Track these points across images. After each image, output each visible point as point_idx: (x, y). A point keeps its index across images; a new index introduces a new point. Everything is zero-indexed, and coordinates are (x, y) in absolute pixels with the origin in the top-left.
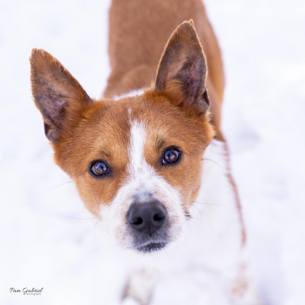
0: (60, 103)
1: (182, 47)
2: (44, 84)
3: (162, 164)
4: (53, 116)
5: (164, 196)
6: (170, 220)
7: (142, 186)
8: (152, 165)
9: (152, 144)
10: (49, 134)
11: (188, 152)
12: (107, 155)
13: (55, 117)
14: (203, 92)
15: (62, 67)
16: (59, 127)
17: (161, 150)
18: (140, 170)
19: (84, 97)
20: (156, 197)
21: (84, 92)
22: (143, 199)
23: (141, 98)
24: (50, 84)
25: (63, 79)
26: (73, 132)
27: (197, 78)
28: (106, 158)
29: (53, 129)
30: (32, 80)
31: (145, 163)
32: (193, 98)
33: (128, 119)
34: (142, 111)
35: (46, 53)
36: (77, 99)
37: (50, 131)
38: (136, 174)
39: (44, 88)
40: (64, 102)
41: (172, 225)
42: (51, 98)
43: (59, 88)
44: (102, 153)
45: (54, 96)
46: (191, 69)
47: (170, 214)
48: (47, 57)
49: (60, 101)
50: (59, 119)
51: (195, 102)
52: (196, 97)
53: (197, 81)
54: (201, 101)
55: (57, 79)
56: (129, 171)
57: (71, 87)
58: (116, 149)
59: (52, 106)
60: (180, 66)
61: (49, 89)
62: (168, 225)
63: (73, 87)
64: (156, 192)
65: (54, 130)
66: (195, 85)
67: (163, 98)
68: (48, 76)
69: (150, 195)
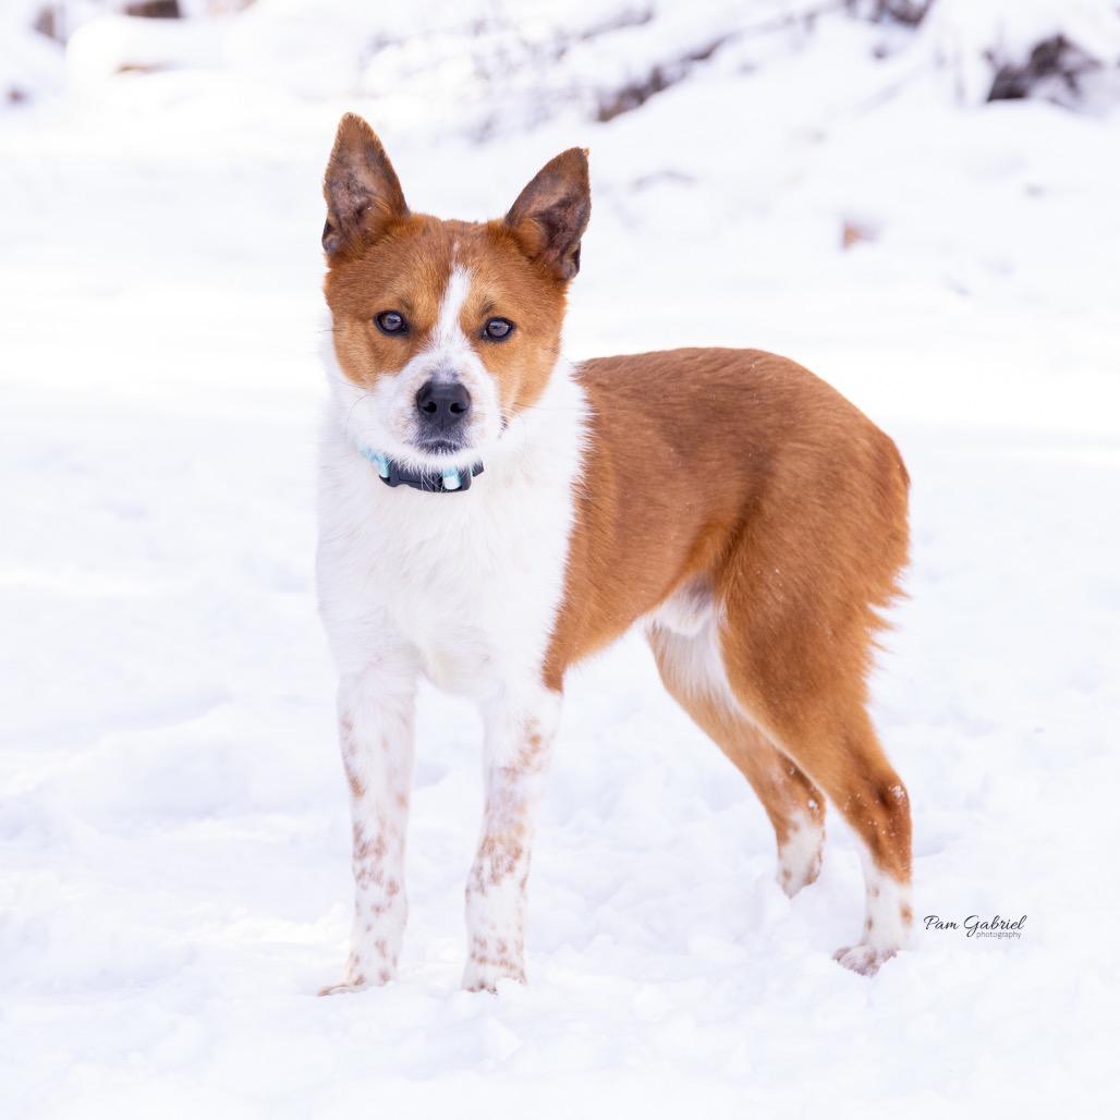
0: (358, 200)
1: (564, 178)
2: (347, 166)
3: (482, 337)
4: (342, 216)
5: (473, 382)
6: (473, 416)
7: (447, 360)
8: (467, 335)
9: (475, 306)
10: (328, 240)
11: (525, 328)
12: (407, 307)
13: (345, 219)
14: (574, 250)
15: (382, 152)
16: (346, 235)
17: (486, 317)
18: (450, 338)
19: (398, 203)
20: (462, 380)
21: (401, 197)
22: (444, 378)
23: (481, 230)
24: (354, 168)
25: (378, 168)
26: (365, 251)
27: (573, 226)
28: (404, 311)
29: (336, 234)
30: (332, 156)
31: (458, 330)
32: (558, 252)
33: (451, 259)
34: (474, 253)
35: (365, 125)
36: (388, 203)
37: (331, 236)
38: (443, 342)
39: (345, 171)
40: (364, 199)
41: (473, 423)
42: (349, 188)
43: (365, 178)
44: (402, 301)
45: (354, 187)
46: (569, 210)
47: (476, 408)
48: (366, 131)
49: (359, 198)
50: (349, 223)
51: (560, 259)
52: (563, 253)
53: (571, 230)
54: (568, 261)
55: (368, 165)
56: (433, 333)
57: (384, 181)
58: (422, 301)
59: (346, 201)
60: (554, 201)
61: (351, 176)
62: (469, 422)
63: (387, 184)
64: (463, 374)
65: (337, 237)
66: (568, 235)
67: (510, 241)
68: (356, 157)
69: (455, 375)
